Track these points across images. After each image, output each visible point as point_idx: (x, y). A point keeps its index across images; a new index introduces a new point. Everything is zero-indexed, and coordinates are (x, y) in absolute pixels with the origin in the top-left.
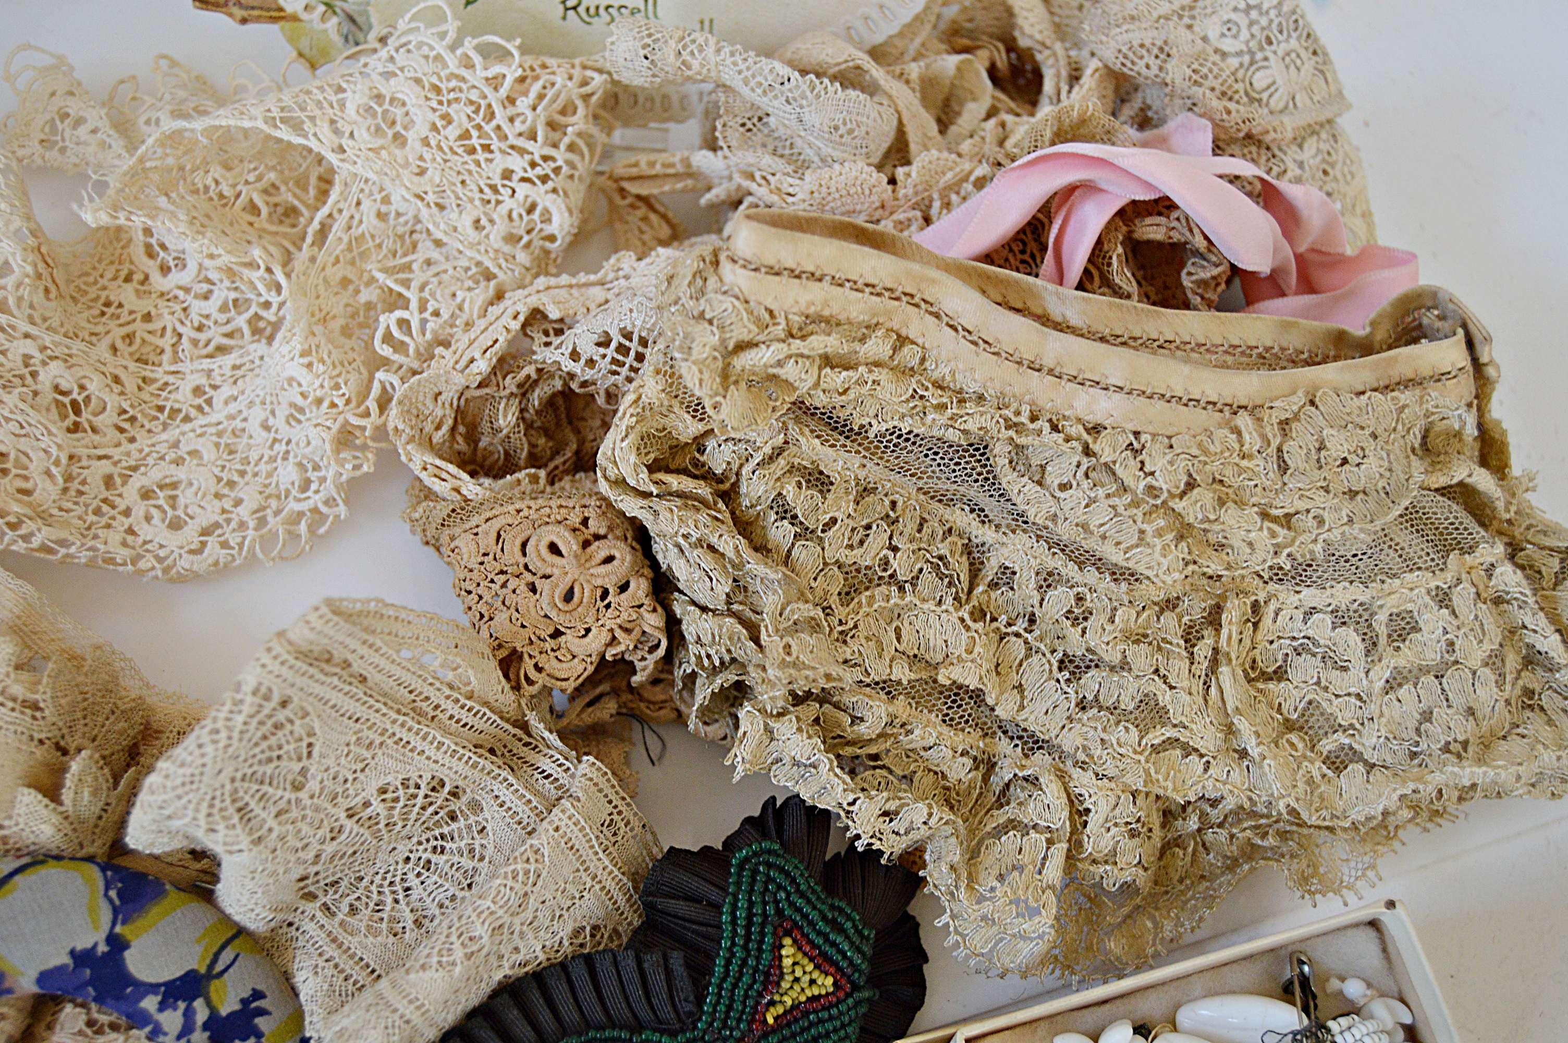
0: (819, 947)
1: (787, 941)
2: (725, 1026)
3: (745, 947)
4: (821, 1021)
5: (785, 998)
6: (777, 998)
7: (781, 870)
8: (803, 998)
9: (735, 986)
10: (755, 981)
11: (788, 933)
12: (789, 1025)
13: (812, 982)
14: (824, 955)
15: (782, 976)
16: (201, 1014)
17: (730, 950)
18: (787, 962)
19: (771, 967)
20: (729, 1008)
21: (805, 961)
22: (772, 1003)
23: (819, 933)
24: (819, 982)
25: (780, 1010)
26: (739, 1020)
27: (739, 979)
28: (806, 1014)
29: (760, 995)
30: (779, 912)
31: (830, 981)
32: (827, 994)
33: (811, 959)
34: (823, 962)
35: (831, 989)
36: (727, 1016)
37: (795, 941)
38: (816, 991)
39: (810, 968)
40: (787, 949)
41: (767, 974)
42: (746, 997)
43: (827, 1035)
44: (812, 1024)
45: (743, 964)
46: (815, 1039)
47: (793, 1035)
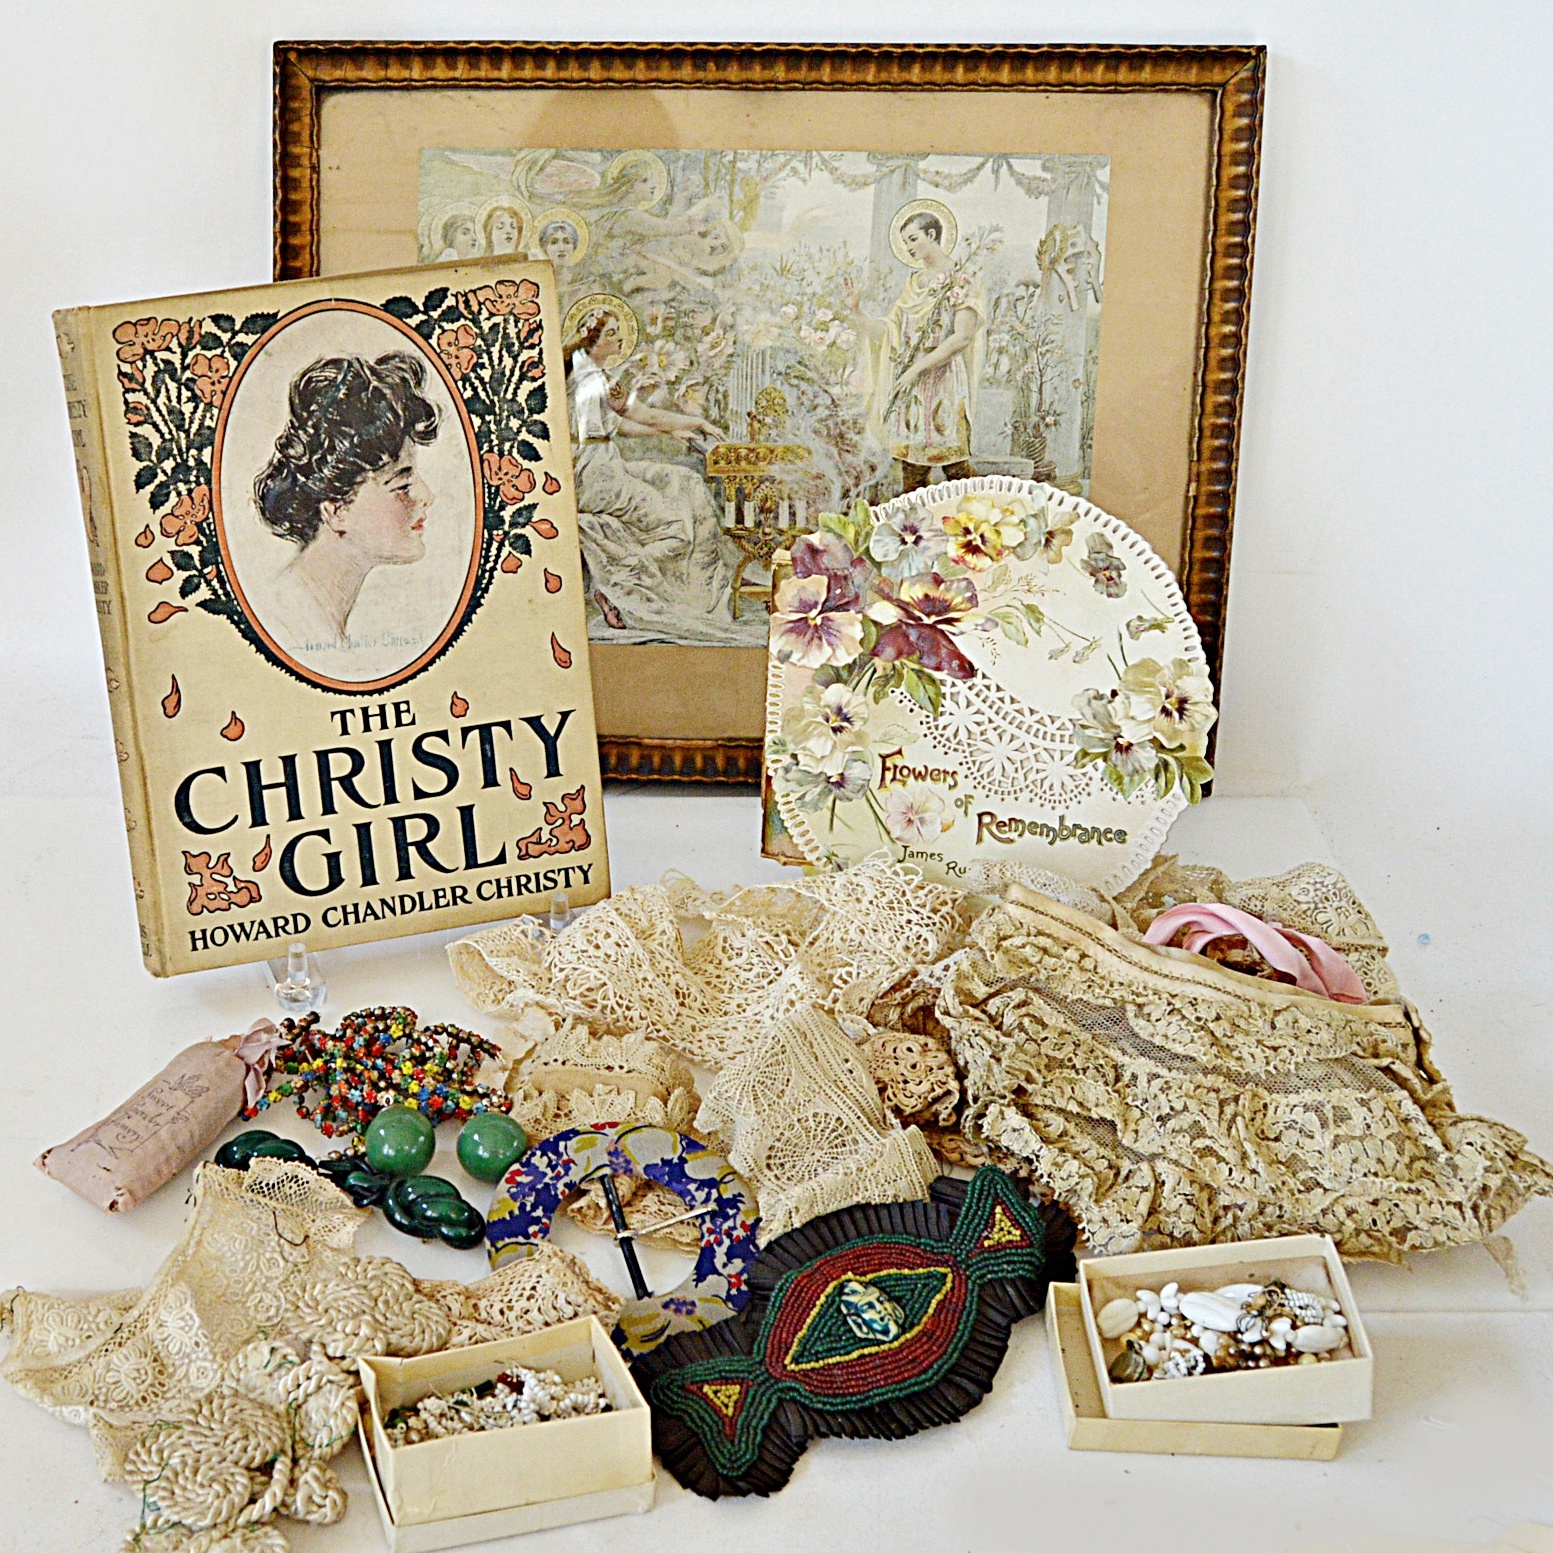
0: (1015, 1216)
1: (999, 1207)
2: (963, 1244)
3: (977, 1205)
4: (1012, 1254)
5: (995, 1237)
6: (990, 1236)
8: (1004, 1239)
9: (970, 1223)
10: (980, 1224)
11: (1000, 1204)
12: (995, 1251)
13: (1009, 1233)
14: (1016, 1220)
15: (994, 1225)
16: (714, 1194)
17: (970, 1204)
18: (998, 1216)
19: (989, 1218)
20: (966, 1234)
21: (1007, 1220)
22: (987, 1238)
23: (1016, 1210)
24: (1013, 1233)
25: (991, 1242)
26: (971, 1242)
27: (972, 1220)
28: (1005, 1248)
29: (982, 1231)
30: (997, 1194)
31: (1018, 1233)
32: (1017, 1241)
33: (1010, 1221)
34: (1016, 1224)
35: (1019, 1239)
36: (965, 1239)
37: (1003, 1209)
38: (1010, 1237)
39: (1009, 1224)
40: (998, 1209)
41: (987, 1222)
42: (975, 1230)
43: (1014, 1262)
44: (1006, 1255)
45: (976, 1213)
46: (1008, 1263)
47: (997, 1258)
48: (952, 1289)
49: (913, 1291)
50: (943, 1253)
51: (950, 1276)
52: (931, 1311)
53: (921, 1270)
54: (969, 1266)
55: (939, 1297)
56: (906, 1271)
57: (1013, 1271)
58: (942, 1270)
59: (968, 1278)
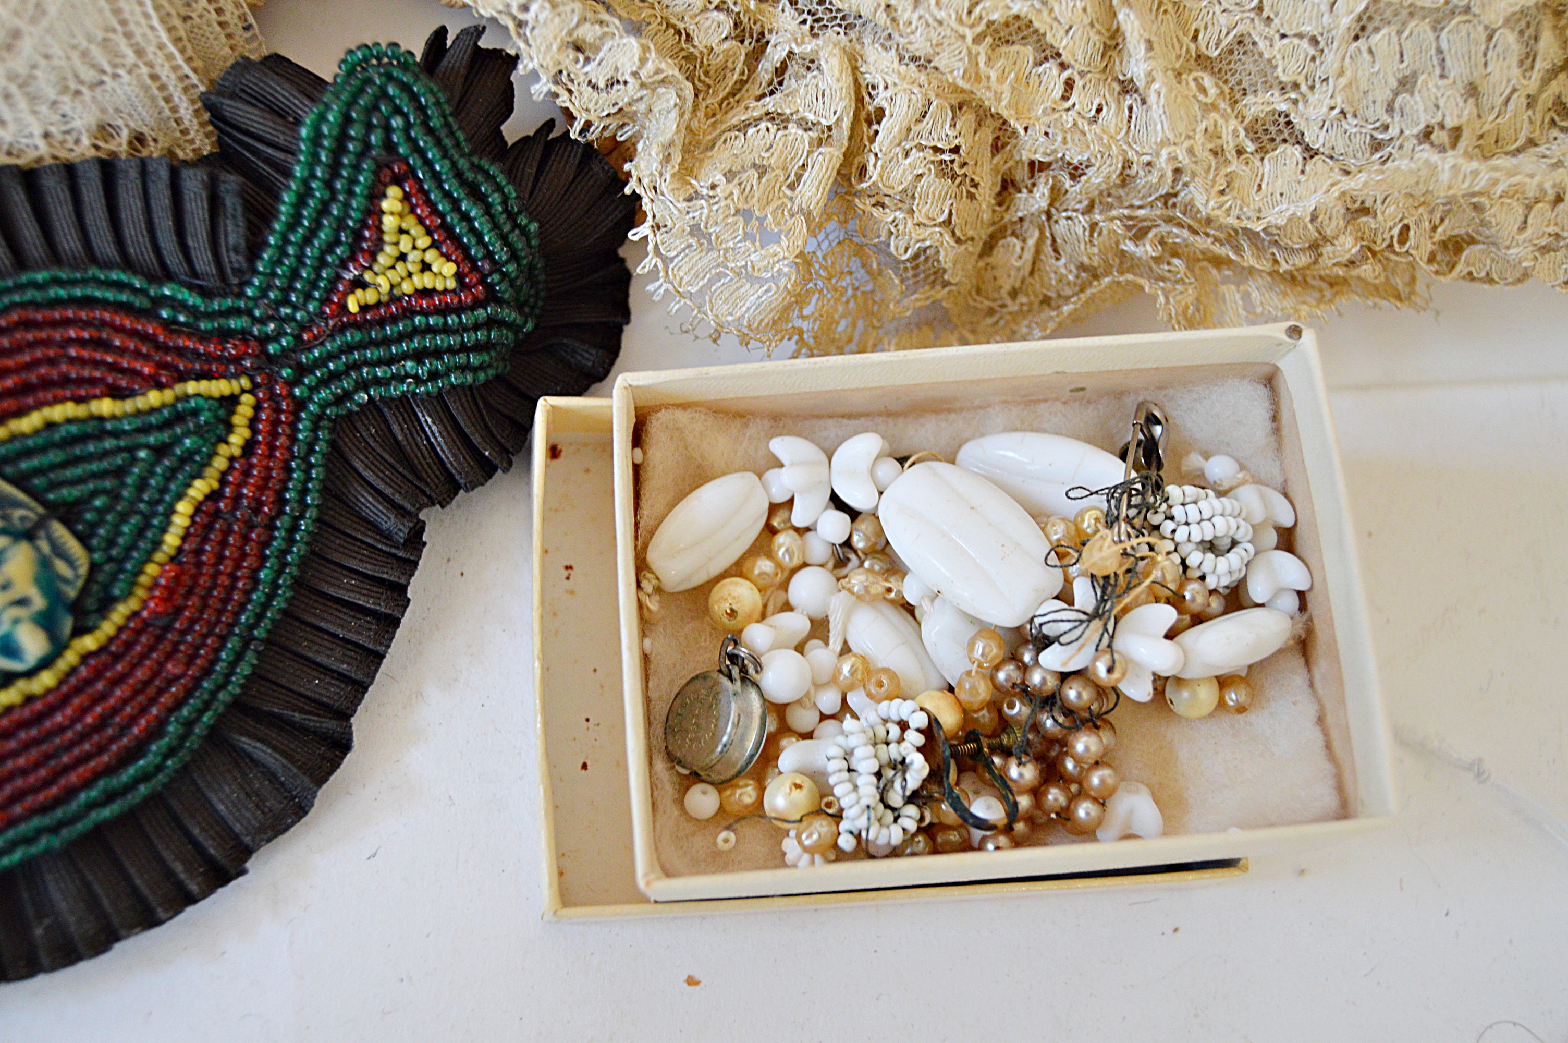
0: (442, 216)
1: (394, 192)
2: (286, 302)
3: (328, 184)
4: (430, 330)
5: (381, 280)
6: (368, 276)
7: (406, 88)
8: (407, 288)
9: (307, 240)
10: (338, 242)
11: (398, 181)
12: (382, 323)
13: (426, 267)
14: (447, 228)
15: (379, 243)
17: (305, 182)
18: (389, 222)
19: (364, 225)
20: (294, 274)
21: (417, 230)
22: (360, 284)
23: (447, 195)
24: (435, 268)
25: (370, 297)
26: (308, 297)
27: (312, 233)
28: (409, 313)
29: (344, 265)
30: (389, 146)
31: (449, 269)
32: (445, 291)
33: (429, 233)
34: (443, 238)
35: (451, 284)
36: (291, 288)
37: (406, 197)
38: (427, 281)
39: (424, 241)
40: (392, 201)
41: (358, 236)
42: (322, 263)
43: (437, 353)
44: (416, 331)
45: (324, 210)
46: (419, 356)
47: (386, 342)
48: (249, 447)
49: (120, 472)
50: (225, 335)
51: (245, 410)
52: (172, 540)
53: (154, 397)
54: (302, 370)
55: (199, 489)
56: (105, 406)
57: (434, 375)
58: (220, 387)
59: (300, 404)
